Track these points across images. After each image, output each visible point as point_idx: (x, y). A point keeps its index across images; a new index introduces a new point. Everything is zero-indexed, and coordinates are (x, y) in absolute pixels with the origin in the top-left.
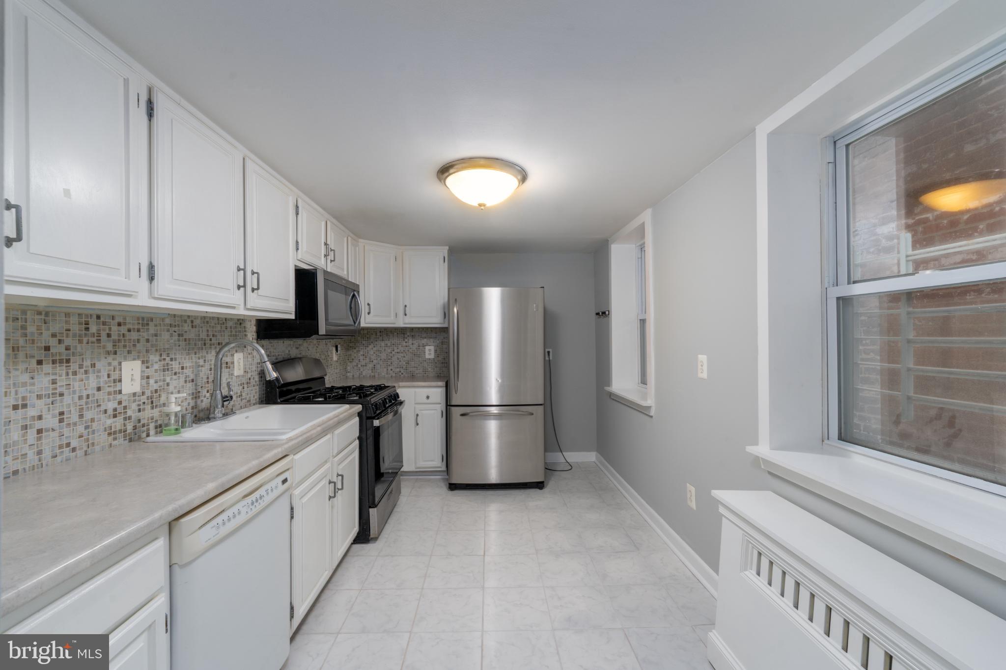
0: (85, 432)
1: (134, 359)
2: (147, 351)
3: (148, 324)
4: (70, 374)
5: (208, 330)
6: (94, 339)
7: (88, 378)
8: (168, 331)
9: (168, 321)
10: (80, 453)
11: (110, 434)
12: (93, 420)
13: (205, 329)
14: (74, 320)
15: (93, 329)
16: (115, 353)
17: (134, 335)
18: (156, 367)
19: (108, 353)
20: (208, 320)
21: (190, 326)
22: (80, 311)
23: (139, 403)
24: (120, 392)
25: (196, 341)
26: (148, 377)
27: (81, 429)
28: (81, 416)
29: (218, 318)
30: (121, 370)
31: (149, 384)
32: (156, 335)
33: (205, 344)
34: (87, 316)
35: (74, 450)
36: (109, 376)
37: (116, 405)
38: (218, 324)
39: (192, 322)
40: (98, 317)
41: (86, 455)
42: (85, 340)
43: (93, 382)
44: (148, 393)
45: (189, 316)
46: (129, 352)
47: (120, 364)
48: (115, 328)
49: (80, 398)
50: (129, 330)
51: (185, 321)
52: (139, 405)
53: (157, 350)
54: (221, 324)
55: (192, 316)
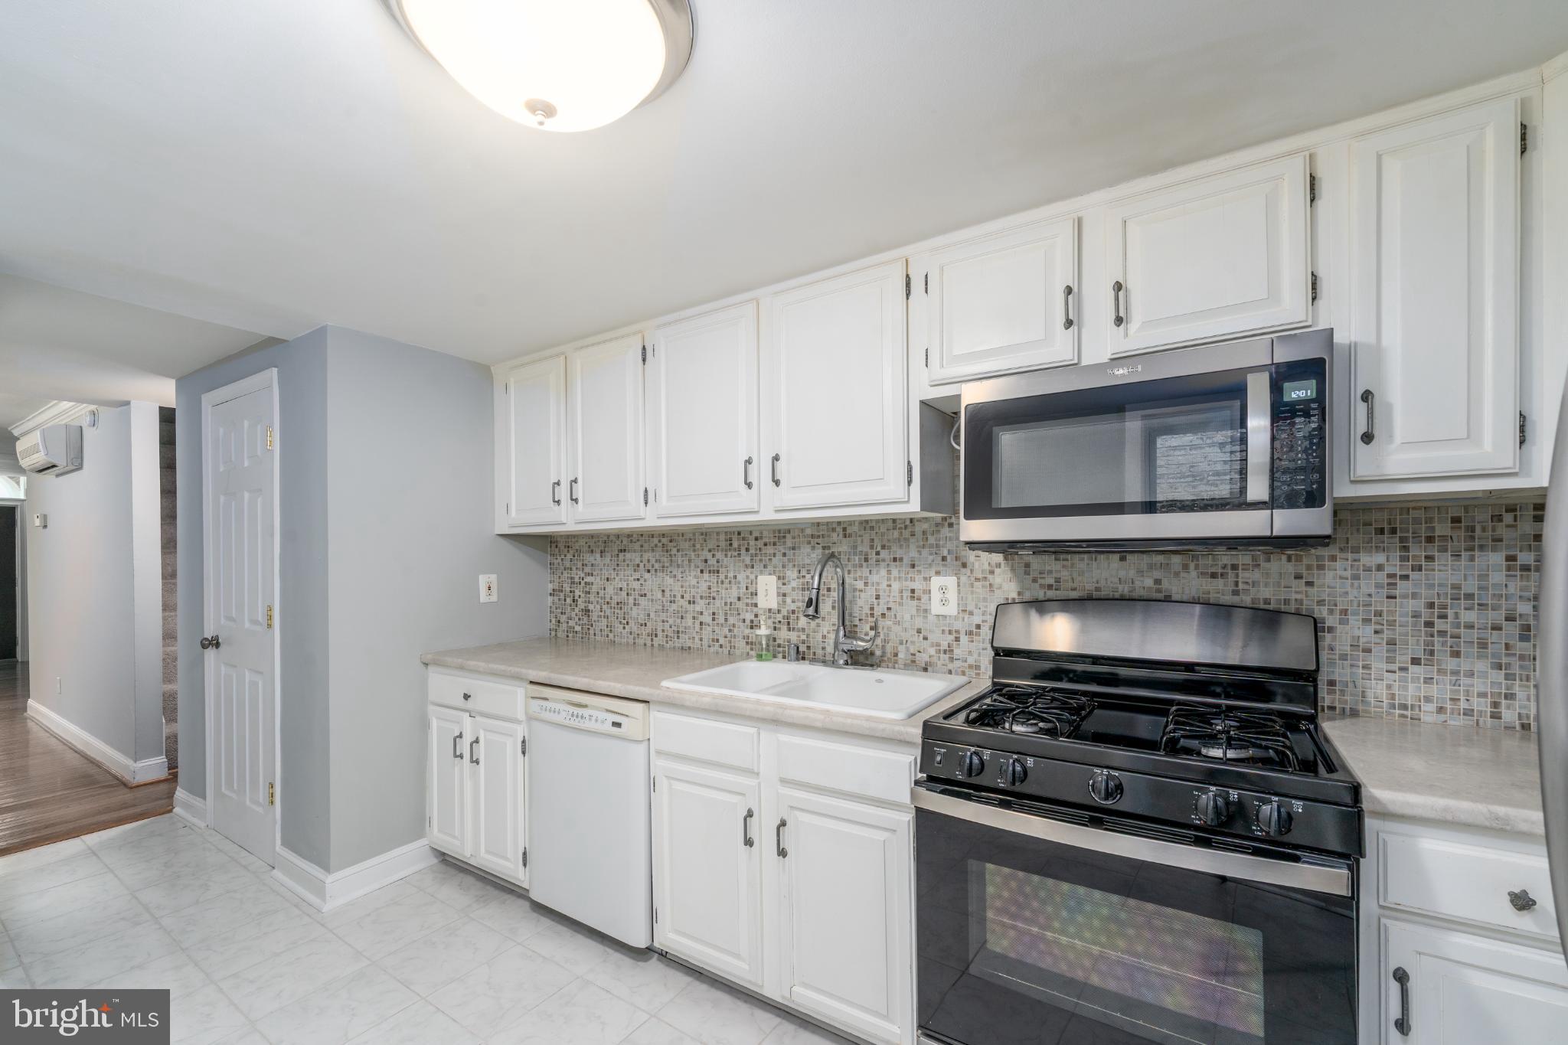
0: (729, 634)
1: (770, 574)
2: (784, 566)
3: (784, 537)
4: (720, 582)
5: (872, 540)
6: (736, 554)
7: (731, 588)
8: (809, 543)
9: (809, 531)
10: (726, 651)
11: (747, 643)
12: (734, 625)
13: (867, 538)
14: (722, 537)
15: (735, 544)
16: (753, 567)
17: (770, 550)
18: (794, 584)
19: (746, 566)
20: (874, 524)
21: (841, 535)
22: (726, 530)
23: (775, 620)
24: (756, 605)
25: (850, 555)
26: (784, 595)
27: (726, 630)
28: (726, 620)
29: (894, 521)
30: (756, 584)
31: (785, 602)
32: (794, 548)
33: (866, 560)
34: (730, 533)
35: (721, 646)
36: (747, 588)
37: (753, 617)
38: (894, 529)
39: (845, 529)
40: (739, 534)
41: (729, 654)
42: (729, 554)
43: (734, 592)
44: (784, 612)
45: (839, 523)
46: (765, 566)
47: (756, 578)
48: (752, 543)
49: (726, 604)
50: (765, 545)
51: (834, 530)
52: (774, 623)
53: (794, 565)
54: (900, 528)
55: (844, 522)
